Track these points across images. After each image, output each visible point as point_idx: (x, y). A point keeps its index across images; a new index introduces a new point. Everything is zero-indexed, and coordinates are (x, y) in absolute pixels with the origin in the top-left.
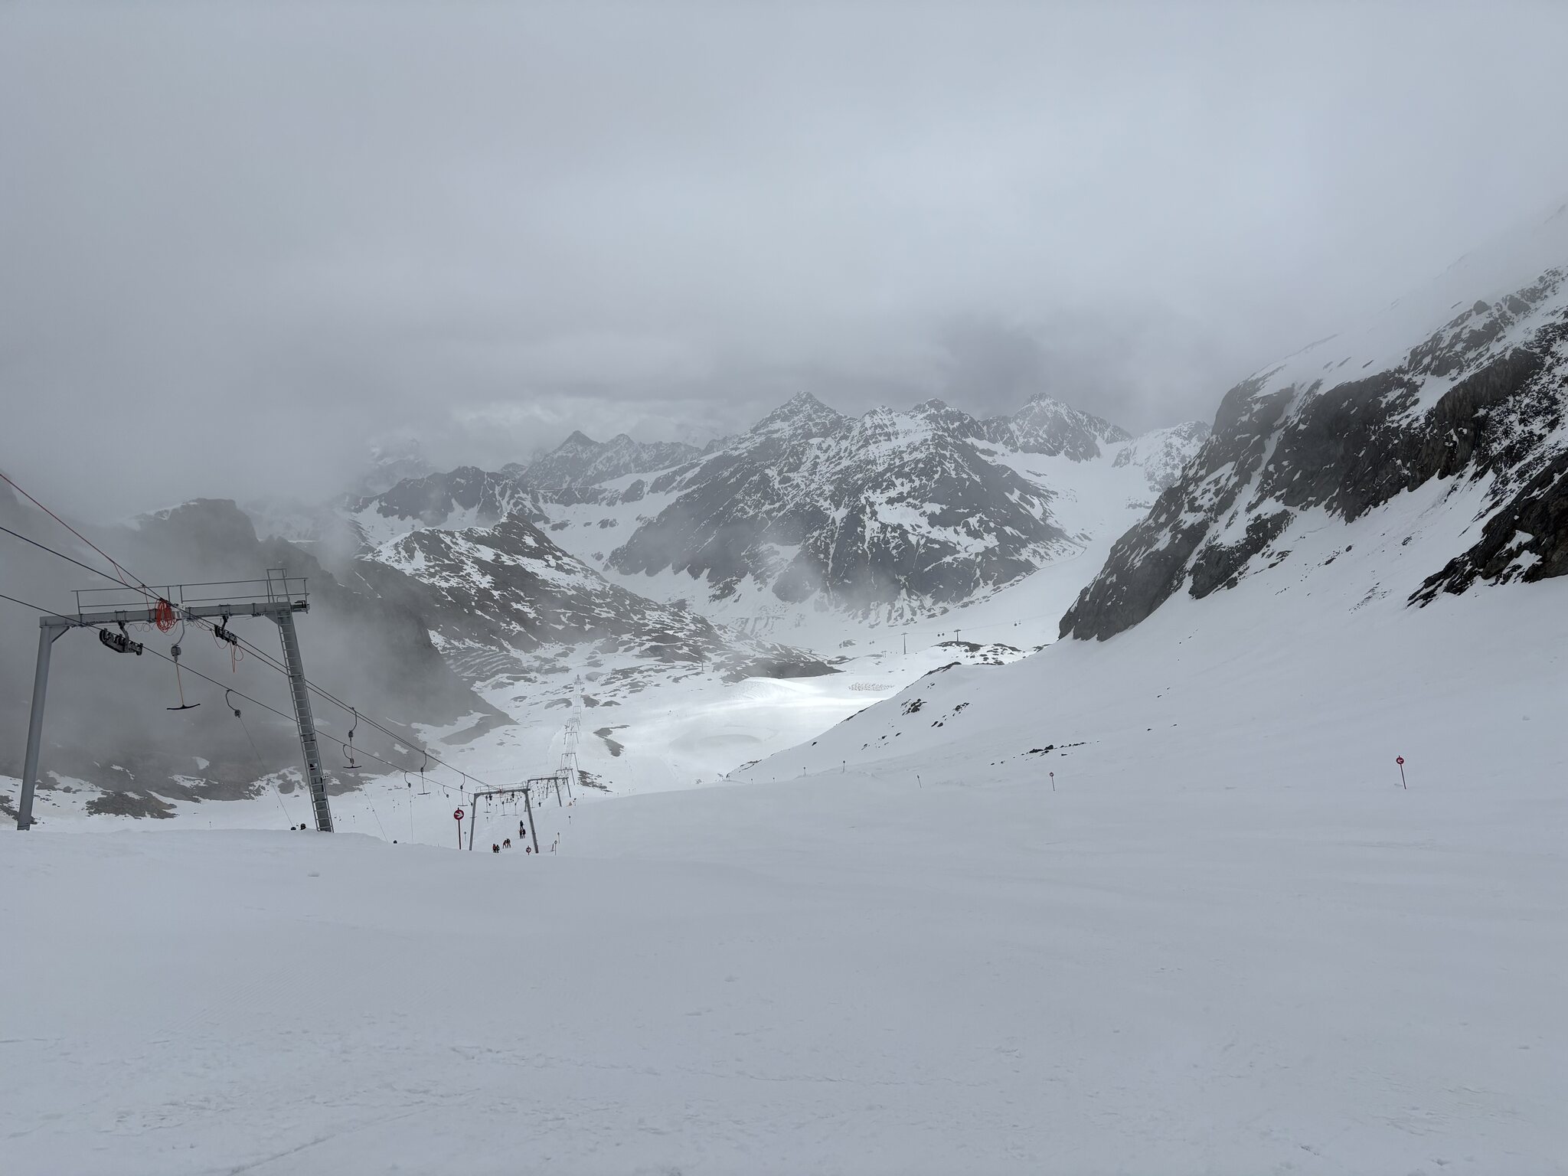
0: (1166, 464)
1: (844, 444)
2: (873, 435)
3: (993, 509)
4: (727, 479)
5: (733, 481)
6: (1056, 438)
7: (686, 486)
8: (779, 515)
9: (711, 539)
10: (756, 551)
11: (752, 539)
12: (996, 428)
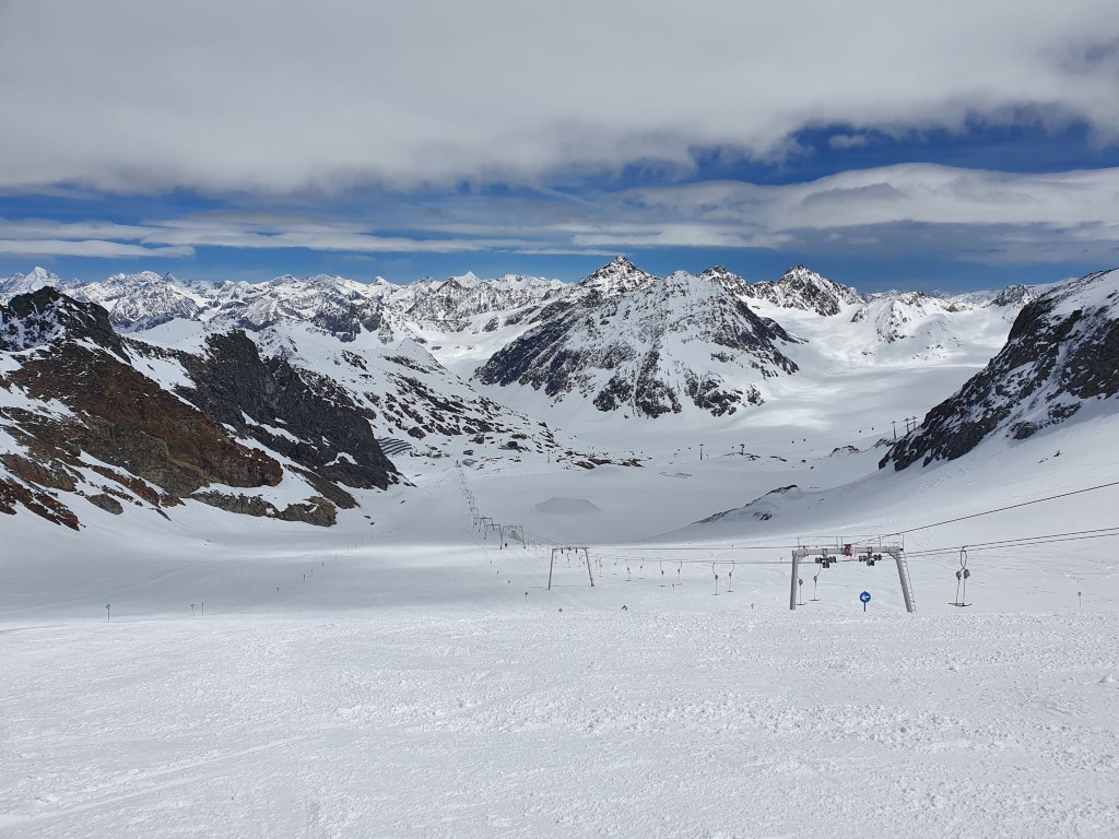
0: (892, 323)
2: (672, 292)
3: (759, 351)
4: (562, 320)
5: (566, 321)
6: (809, 299)
7: (530, 323)
8: (599, 348)
9: (548, 364)
10: (581, 373)
11: (577, 366)
12: (764, 290)
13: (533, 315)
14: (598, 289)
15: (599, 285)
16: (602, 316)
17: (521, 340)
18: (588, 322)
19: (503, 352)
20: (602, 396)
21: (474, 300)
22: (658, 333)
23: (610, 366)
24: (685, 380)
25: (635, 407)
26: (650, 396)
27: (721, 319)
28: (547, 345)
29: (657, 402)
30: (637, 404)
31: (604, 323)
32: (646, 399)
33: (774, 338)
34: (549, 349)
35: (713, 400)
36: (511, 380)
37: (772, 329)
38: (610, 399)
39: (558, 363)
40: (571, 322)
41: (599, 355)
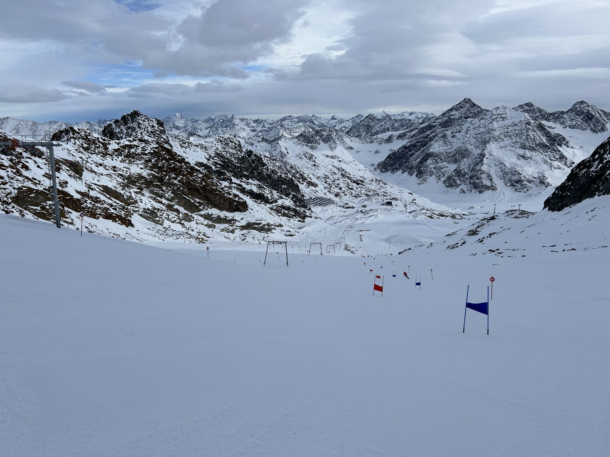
1: (483, 121)
2: (496, 118)
3: (550, 153)
4: (429, 135)
5: (431, 136)
6: (586, 121)
7: (411, 137)
8: (450, 151)
9: (419, 160)
10: (438, 165)
11: (436, 161)
12: (557, 117)
13: (413, 133)
14: (452, 117)
15: (453, 115)
16: (452, 133)
17: (405, 147)
18: (443, 137)
19: (394, 154)
20: (449, 178)
21: (382, 125)
22: (485, 143)
23: (456, 161)
24: (500, 170)
25: (469, 185)
26: (478, 179)
27: (526, 134)
28: (419, 149)
29: (482, 182)
30: (470, 183)
31: (453, 137)
32: (476, 181)
33: (560, 145)
34: (420, 151)
35: (517, 182)
36: (397, 169)
37: (559, 140)
38: (454, 181)
39: (425, 160)
40: (434, 136)
41: (449, 155)
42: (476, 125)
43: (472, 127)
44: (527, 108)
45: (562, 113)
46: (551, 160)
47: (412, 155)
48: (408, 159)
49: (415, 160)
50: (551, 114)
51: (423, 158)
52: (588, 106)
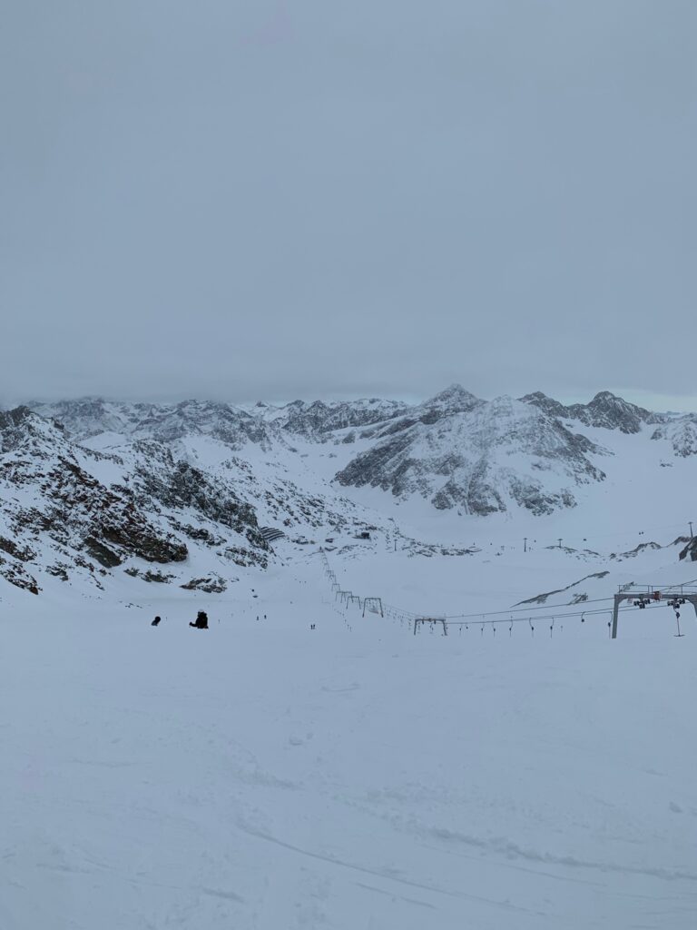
0: (687, 440)
1: (480, 417)
2: (499, 412)
3: (573, 462)
4: (406, 434)
5: (410, 435)
6: (614, 420)
7: (381, 436)
8: (438, 457)
9: (394, 469)
10: (422, 478)
11: (420, 471)
12: (577, 411)
13: (383, 430)
14: (437, 409)
15: (438, 407)
16: (440, 432)
17: (375, 452)
18: (427, 437)
19: (358, 461)
20: (440, 496)
21: (336, 418)
22: (484, 445)
23: (446, 473)
24: (509, 485)
25: (468, 507)
26: (480, 497)
27: (539, 435)
28: (395, 454)
29: (486, 503)
30: (469, 504)
31: (440, 437)
33: (585, 451)
34: (396, 457)
35: (534, 502)
36: (364, 482)
37: (584, 443)
38: (446, 499)
39: (403, 469)
40: (414, 436)
41: (437, 463)
42: (471, 422)
43: (466, 424)
44: (536, 399)
45: (583, 407)
46: (576, 471)
47: (384, 463)
48: (379, 468)
49: (389, 469)
50: (568, 408)
51: (400, 467)
52: (615, 399)
